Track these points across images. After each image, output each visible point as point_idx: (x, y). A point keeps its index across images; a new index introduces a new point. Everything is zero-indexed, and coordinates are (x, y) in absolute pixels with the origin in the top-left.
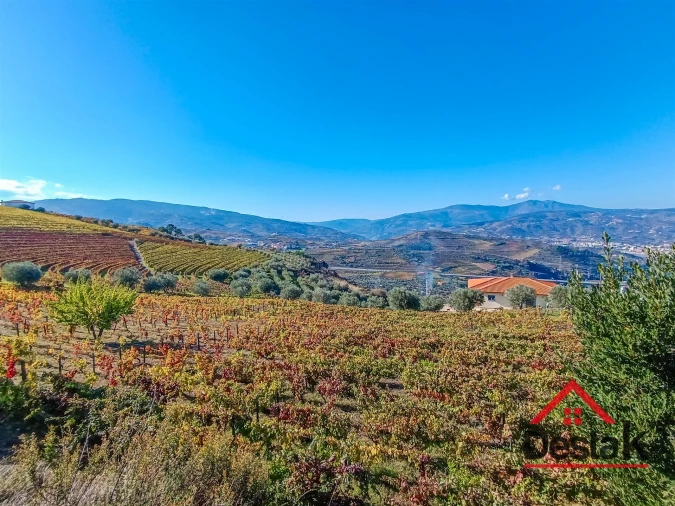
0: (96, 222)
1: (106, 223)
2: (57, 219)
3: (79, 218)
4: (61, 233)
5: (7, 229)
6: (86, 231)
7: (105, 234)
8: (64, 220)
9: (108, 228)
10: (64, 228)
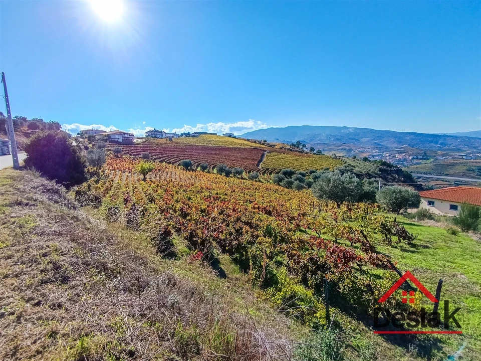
0: (255, 142)
1: (260, 143)
2: (238, 141)
3: (248, 140)
4: (236, 149)
5: (217, 147)
6: (246, 147)
7: (255, 148)
8: (241, 141)
9: (259, 145)
10: (239, 146)
